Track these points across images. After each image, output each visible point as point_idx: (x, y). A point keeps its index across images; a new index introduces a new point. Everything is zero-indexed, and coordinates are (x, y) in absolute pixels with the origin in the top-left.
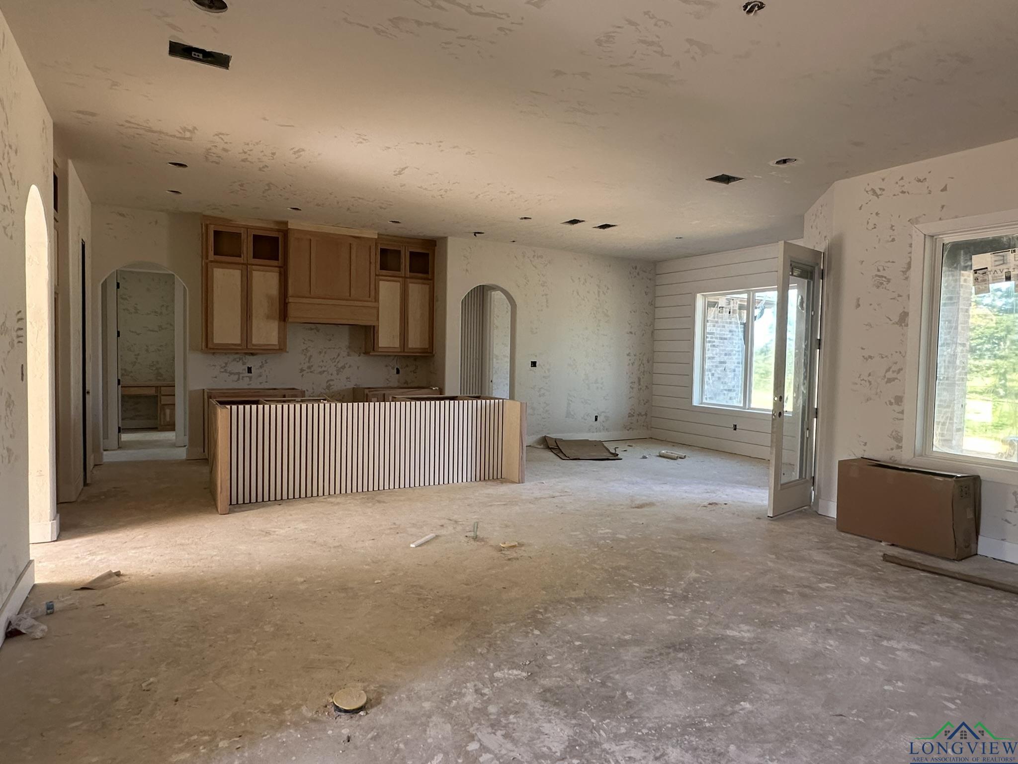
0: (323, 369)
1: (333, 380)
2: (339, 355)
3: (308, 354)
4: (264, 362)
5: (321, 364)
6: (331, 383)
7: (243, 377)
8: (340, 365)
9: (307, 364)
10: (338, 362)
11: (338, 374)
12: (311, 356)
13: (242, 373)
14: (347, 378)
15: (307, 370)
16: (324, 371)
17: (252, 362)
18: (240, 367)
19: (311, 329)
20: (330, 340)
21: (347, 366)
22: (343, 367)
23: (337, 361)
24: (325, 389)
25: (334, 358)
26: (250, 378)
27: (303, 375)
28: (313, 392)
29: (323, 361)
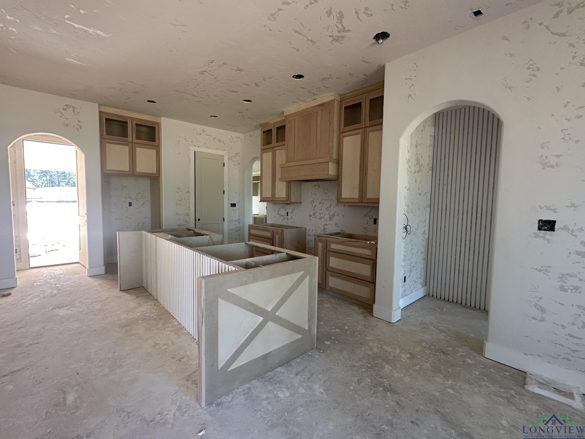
0: (322, 215)
1: (327, 225)
2: (331, 205)
3: (314, 204)
4: (293, 209)
5: (321, 212)
6: (326, 227)
7: (285, 218)
8: (332, 213)
9: (313, 212)
10: (331, 211)
11: (330, 220)
12: (315, 206)
13: (285, 216)
14: (336, 224)
15: (314, 216)
16: (322, 217)
17: (289, 208)
18: (283, 212)
19: (316, 186)
20: (326, 193)
21: (336, 214)
22: (334, 215)
23: (330, 209)
24: (322, 231)
25: (328, 208)
26: (288, 218)
27: (311, 219)
28: (316, 232)
29: (321, 210)
